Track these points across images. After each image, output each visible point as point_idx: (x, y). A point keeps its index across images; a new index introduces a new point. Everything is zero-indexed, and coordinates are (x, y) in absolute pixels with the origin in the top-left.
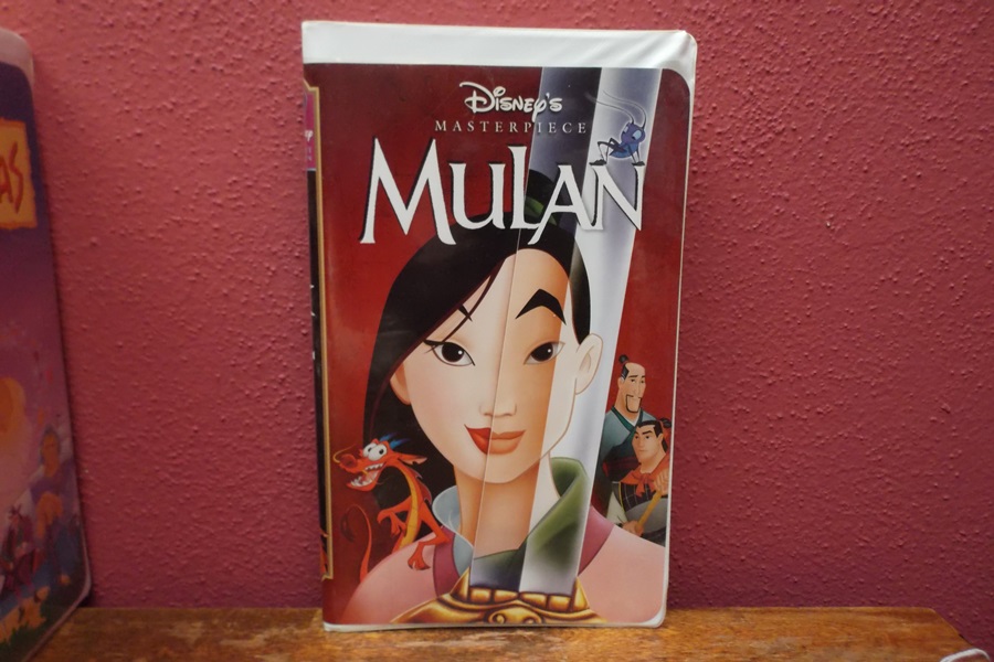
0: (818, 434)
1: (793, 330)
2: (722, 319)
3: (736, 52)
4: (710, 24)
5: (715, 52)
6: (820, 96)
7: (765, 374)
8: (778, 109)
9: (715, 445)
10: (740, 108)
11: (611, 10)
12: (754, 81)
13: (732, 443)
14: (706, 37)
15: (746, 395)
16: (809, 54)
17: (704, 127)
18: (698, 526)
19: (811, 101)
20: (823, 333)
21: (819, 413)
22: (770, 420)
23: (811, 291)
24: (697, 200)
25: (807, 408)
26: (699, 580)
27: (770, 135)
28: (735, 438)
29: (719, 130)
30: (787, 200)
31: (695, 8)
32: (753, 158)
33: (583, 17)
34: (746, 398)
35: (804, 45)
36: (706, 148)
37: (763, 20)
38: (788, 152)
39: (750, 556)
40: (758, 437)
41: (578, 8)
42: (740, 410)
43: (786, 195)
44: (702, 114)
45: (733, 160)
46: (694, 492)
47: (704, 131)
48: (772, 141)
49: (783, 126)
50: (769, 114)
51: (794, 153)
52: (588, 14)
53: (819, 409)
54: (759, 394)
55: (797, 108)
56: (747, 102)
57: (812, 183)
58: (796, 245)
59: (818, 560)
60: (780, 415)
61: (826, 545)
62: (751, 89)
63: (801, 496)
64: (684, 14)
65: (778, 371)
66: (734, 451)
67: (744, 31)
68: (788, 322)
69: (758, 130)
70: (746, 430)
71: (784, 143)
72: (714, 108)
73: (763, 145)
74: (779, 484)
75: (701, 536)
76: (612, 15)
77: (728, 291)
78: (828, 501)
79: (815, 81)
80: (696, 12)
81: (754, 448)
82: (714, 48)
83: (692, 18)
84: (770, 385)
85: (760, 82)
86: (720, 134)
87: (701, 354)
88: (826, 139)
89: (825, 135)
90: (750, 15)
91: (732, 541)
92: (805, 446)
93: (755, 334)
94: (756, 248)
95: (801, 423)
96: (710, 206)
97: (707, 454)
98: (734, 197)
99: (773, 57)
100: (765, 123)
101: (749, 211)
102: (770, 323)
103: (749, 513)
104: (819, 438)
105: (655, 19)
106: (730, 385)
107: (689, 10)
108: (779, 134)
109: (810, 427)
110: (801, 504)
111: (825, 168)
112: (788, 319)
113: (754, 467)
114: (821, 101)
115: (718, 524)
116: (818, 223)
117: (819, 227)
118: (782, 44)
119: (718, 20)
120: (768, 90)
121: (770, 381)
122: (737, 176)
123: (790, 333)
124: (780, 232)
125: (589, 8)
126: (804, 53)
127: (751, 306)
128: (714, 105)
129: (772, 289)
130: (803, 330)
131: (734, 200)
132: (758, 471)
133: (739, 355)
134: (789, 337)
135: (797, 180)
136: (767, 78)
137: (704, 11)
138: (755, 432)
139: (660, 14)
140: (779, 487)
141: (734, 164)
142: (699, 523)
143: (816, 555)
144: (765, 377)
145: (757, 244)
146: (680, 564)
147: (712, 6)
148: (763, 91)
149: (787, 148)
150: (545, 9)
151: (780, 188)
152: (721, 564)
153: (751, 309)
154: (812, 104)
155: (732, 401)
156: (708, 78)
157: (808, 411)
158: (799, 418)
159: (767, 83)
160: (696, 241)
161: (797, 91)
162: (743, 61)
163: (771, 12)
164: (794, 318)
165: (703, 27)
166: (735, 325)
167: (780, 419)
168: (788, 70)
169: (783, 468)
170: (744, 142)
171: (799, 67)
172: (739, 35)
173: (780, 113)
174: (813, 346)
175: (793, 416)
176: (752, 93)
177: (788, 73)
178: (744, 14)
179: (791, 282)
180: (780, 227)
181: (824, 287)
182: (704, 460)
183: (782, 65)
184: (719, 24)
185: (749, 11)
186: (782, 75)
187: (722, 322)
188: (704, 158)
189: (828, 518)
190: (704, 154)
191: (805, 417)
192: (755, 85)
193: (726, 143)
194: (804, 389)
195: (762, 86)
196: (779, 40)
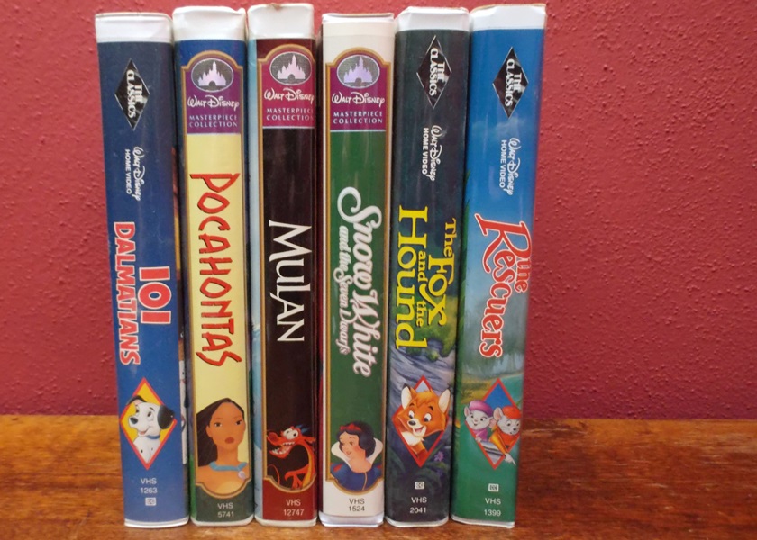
0: (746, 305)
1: (729, 235)
2: (683, 227)
3: (695, 56)
4: (680, 39)
5: (683, 56)
6: (750, 83)
7: (710, 264)
8: (721, 92)
9: (676, 312)
10: (697, 92)
11: (616, 31)
12: (707, 74)
13: (687, 311)
14: (677, 47)
15: (698, 278)
16: (743, 57)
17: (674, 103)
18: (663, 368)
19: (744, 86)
20: (750, 237)
21: (747, 291)
22: (713, 296)
23: (742, 209)
24: (667, 150)
25: (738, 287)
26: (663, 406)
27: (717, 108)
28: (689, 308)
29: (684, 105)
30: (727, 150)
31: (670, 29)
32: (704, 123)
33: (599, 35)
34: (697, 281)
35: (739, 51)
36: (675, 117)
37: (713, 37)
38: (728, 119)
39: (699, 390)
40: (705, 307)
41: (596, 30)
42: (693, 289)
43: (727, 146)
44: (672, 95)
45: (692, 124)
46: (661, 344)
47: (674, 106)
48: (718, 112)
49: (725, 103)
50: (716, 95)
51: (732, 120)
52: (602, 34)
53: (746, 288)
54: (706, 278)
55: (734, 91)
56: (702, 87)
57: (744, 138)
58: (733, 179)
59: (743, 393)
60: (719, 292)
61: (750, 382)
62: (705, 79)
63: (734, 348)
64: (663, 33)
65: (719, 263)
66: (689, 316)
67: (701, 43)
68: (726, 230)
69: (709, 105)
70: (697, 302)
71: (725, 113)
72: (681, 92)
73: (712, 115)
74: (718, 339)
75: (664, 375)
76: (617, 34)
77: (687, 209)
78: (751, 351)
79: (747, 74)
80: (671, 32)
81: (703, 314)
82: (682, 54)
83: (668, 35)
84: (714, 272)
85: (711, 75)
86: (684, 107)
87: (668, 250)
88: (753, 111)
89: (752, 108)
90: (705, 33)
91: (686, 379)
92: (736, 313)
93: (705, 238)
94: (707, 181)
95: (734, 297)
96: (677, 154)
97: (670, 318)
98: (693, 148)
99: (720, 59)
100: (713, 100)
101: (702, 157)
102: (715, 230)
103: (697, 359)
104: (747, 307)
105: (645, 36)
106: (687, 272)
107: (666, 31)
108: (723, 107)
109: (741, 300)
110: (733, 353)
111: (752, 129)
112: (726, 227)
113: (702, 328)
114: (750, 87)
115: (676, 367)
116: (747, 165)
117: (748, 167)
118: (725, 51)
119: (685, 36)
120: (716, 79)
121: (714, 269)
122: (695, 134)
123: (727, 237)
124: (723, 171)
125: (603, 30)
126: (739, 57)
127: (702, 218)
128: (681, 89)
129: (716, 207)
130: (736, 235)
131: (693, 150)
132: (705, 330)
133: (693, 251)
134: (727, 240)
135: (733, 137)
136: (715, 73)
137: (676, 32)
138: (703, 304)
139: (647, 33)
140: (718, 342)
141: (693, 127)
142: (663, 365)
143: (743, 389)
144: (710, 267)
145: (706, 178)
146: (650, 394)
147: (681, 28)
148: (712, 81)
149: (727, 116)
150: (575, 31)
151: (723, 142)
152: (677, 395)
153: (703, 221)
154: (744, 89)
155: (688, 282)
156: (677, 73)
157: (739, 289)
158: (733, 294)
159: (716, 76)
160: (666, 176)
161: (734, 81)
162: (700, 62)
163: (719, 31)
164: (730, 227)
165: (675, 41)
166: (691, 232)
167: (720, 294)
168: (729, 67)
169: (722, 328)
170: (699, 113)
171: (736, 65)
172: (698, 46)
173: (723, 94)
174: (743, 245)
175: (729, 293)
176: (705, 82)
177: (729, 69)
178: (702, 32)
179: (729, 203)
180: (722, 167)
181: (751, 207)
182: (668, 322)
183: (725, 64)
184: (685, 39)
185: (704, 31)
186: (725, 70)
187: (682, 230)
188: (673, 123)
189: (751, 364)
190: (673, 121)
191: (737, 293)
192: (707, 77)
193: (688, 113)
194: (737, 275)
195: (712, 78)
196: (723, 49)
